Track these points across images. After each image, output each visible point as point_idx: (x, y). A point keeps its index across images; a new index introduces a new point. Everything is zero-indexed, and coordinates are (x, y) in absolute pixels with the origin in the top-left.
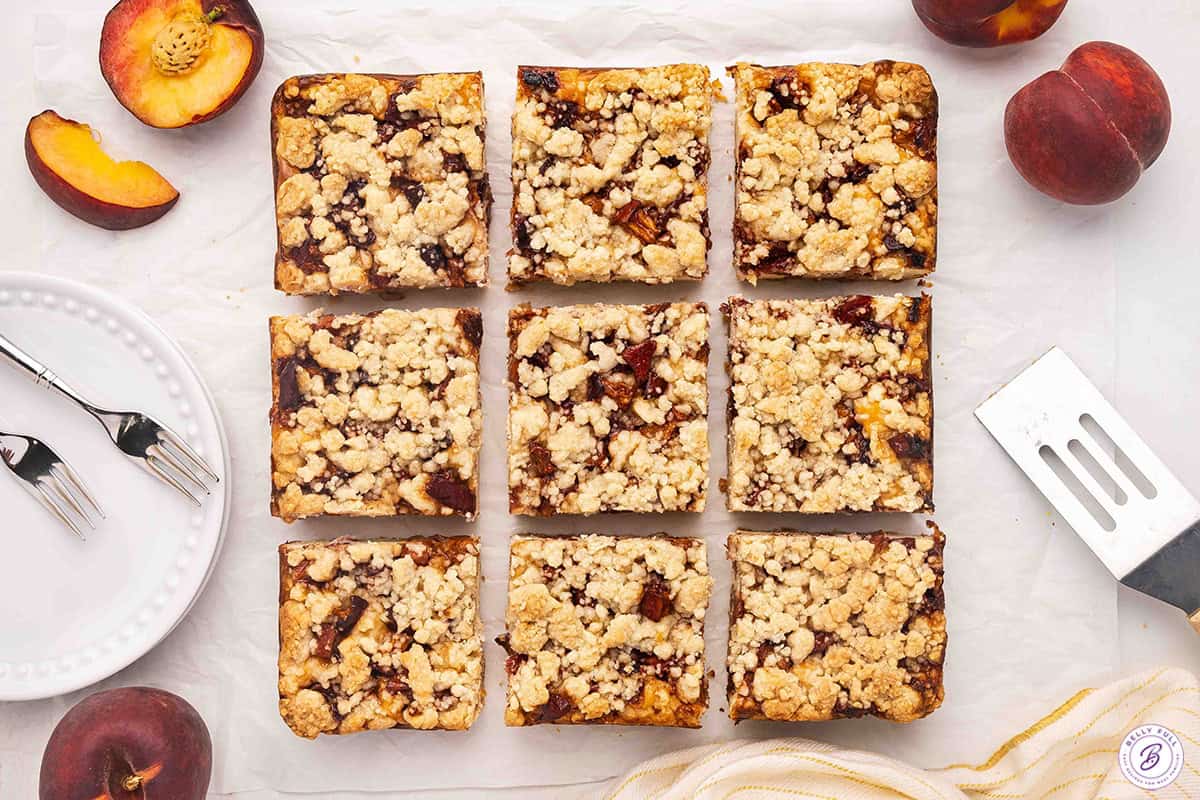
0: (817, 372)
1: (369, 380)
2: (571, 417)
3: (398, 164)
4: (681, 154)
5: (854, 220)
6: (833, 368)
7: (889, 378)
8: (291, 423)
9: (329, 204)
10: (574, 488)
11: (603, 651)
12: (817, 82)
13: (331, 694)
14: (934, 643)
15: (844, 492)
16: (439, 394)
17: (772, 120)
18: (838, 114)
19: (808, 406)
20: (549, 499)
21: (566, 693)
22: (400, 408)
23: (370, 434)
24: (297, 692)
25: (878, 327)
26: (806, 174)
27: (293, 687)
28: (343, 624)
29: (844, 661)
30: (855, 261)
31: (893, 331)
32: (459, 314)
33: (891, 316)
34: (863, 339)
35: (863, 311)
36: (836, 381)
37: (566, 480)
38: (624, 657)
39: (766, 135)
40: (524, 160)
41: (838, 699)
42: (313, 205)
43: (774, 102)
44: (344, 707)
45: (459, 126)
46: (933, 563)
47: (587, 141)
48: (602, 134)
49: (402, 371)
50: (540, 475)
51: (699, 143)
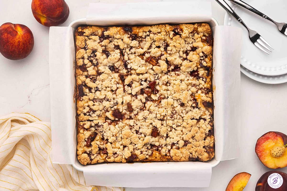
0: (186, 88)
1: (99, 90)
2: (137, 98)
3: (104, 47)
4: (161, 45)
5: (193, 60)
6: (190, 87)
7: (202, 89)
8: (81, 100)
9: (88, 56)
10: (137, 114)
11: (144, 144)
12: (184, 29)
13: (89, 154)
14: (211, 142)
15: (193, 115)
16: (115, 93)
17: (174, 38)
18: (189, 36)
19: (184, 95)
20: (131, 117)
21: (135, 154)
22: (106, 96)
23: (99, 102)
24: (82, 154)
25: (200, 77)
26: (182, 50)
27: (81, 153)
28: (92, 138)
29: (191, 147)
30: (194, 69)
31: (203, 78)
32: (119, 74)
33: (203, 75)
34: (197, 80)
35: (196, 73)
36: (190, 90)
37: (135, 112)
38: (148, 146)
39: (172, 41)
40: (125, 48)
41: (190, 156)
42: (85, 57)
43: (174, 34)
44: (92, 157)
45: (118, 39)
46: (210, 124)
47: (139, 43)
48: (143, 41)
49: (106, 87)
50: (129, 111)
51: (165, 43)
